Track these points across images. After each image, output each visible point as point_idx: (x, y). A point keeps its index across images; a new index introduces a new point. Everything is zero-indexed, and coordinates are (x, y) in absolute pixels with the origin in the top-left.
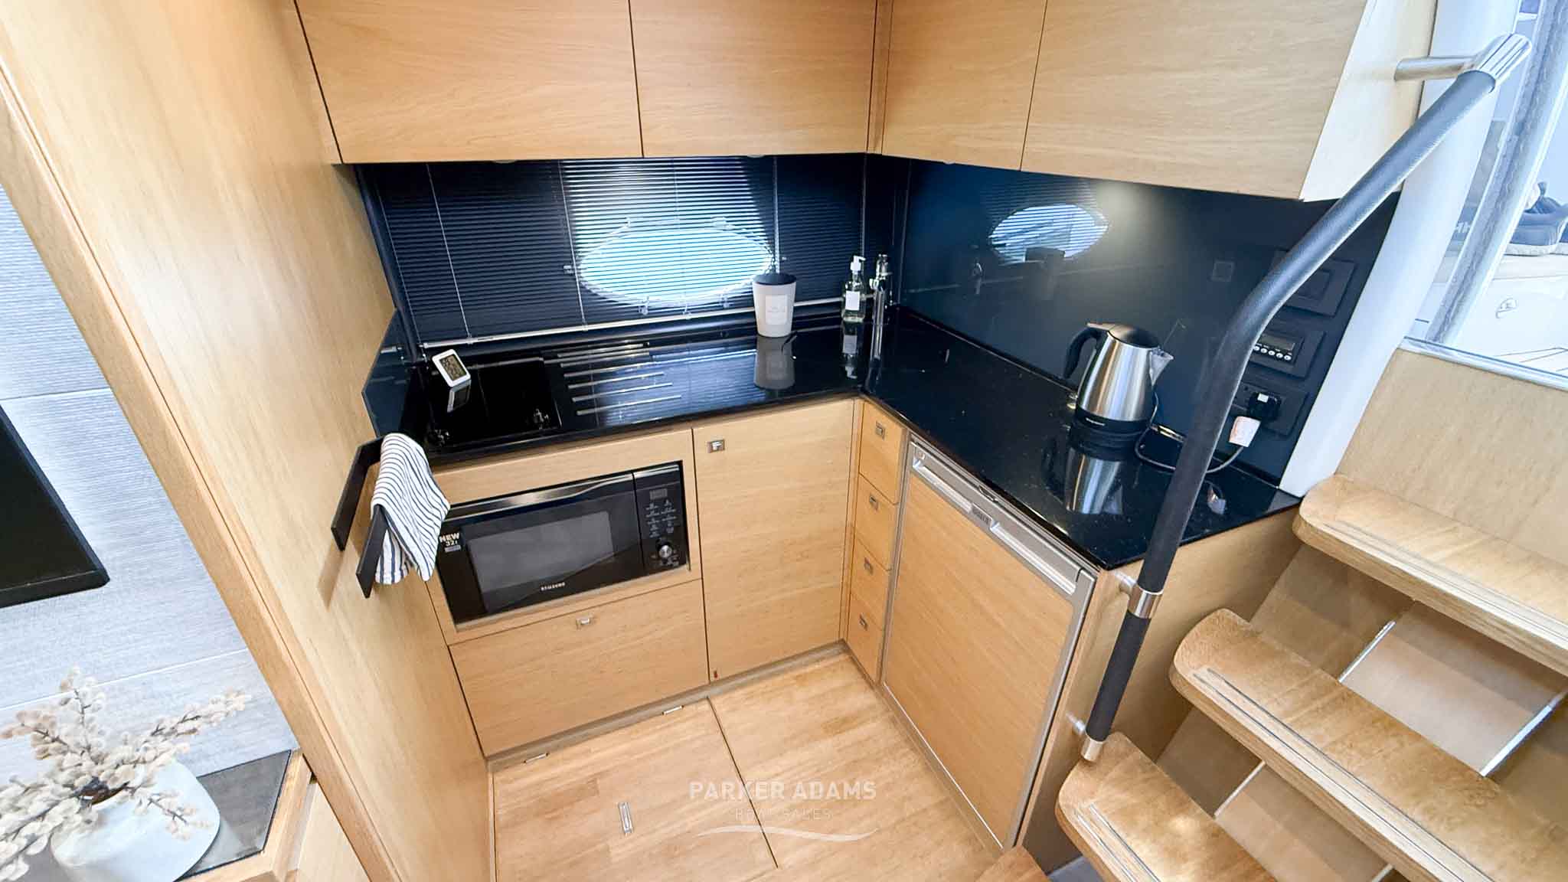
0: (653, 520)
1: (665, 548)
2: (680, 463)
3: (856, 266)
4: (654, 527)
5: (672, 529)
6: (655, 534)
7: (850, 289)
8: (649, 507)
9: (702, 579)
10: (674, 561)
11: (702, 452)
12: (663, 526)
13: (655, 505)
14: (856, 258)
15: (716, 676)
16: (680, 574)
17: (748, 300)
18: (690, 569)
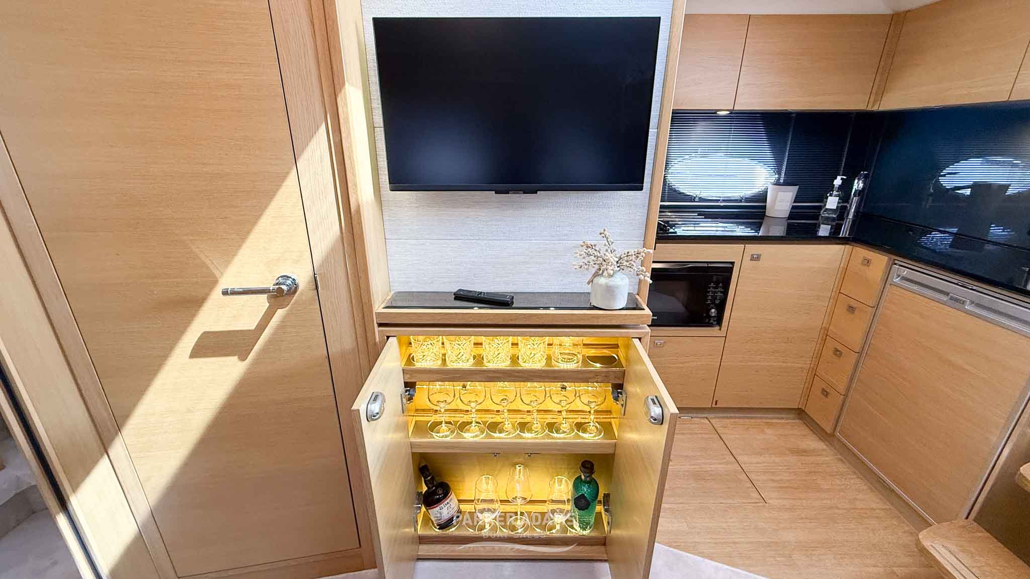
0: (710, 292)
1: (713, 310)
2: (733, 263)
3: (838, 182)
4: (710, 298)
5: (719, 301)
6: (709, 302)
7: (831, 195)
8: (711, 284)
9: (726, 337)
10: (714, 321)
11: (747, 258)
12: (714, 298)
13: (714, 285)
14: (839, 178)
15: (716, 404)
16: (714, 331)
17: (762, 197)
18: (720, 329)
